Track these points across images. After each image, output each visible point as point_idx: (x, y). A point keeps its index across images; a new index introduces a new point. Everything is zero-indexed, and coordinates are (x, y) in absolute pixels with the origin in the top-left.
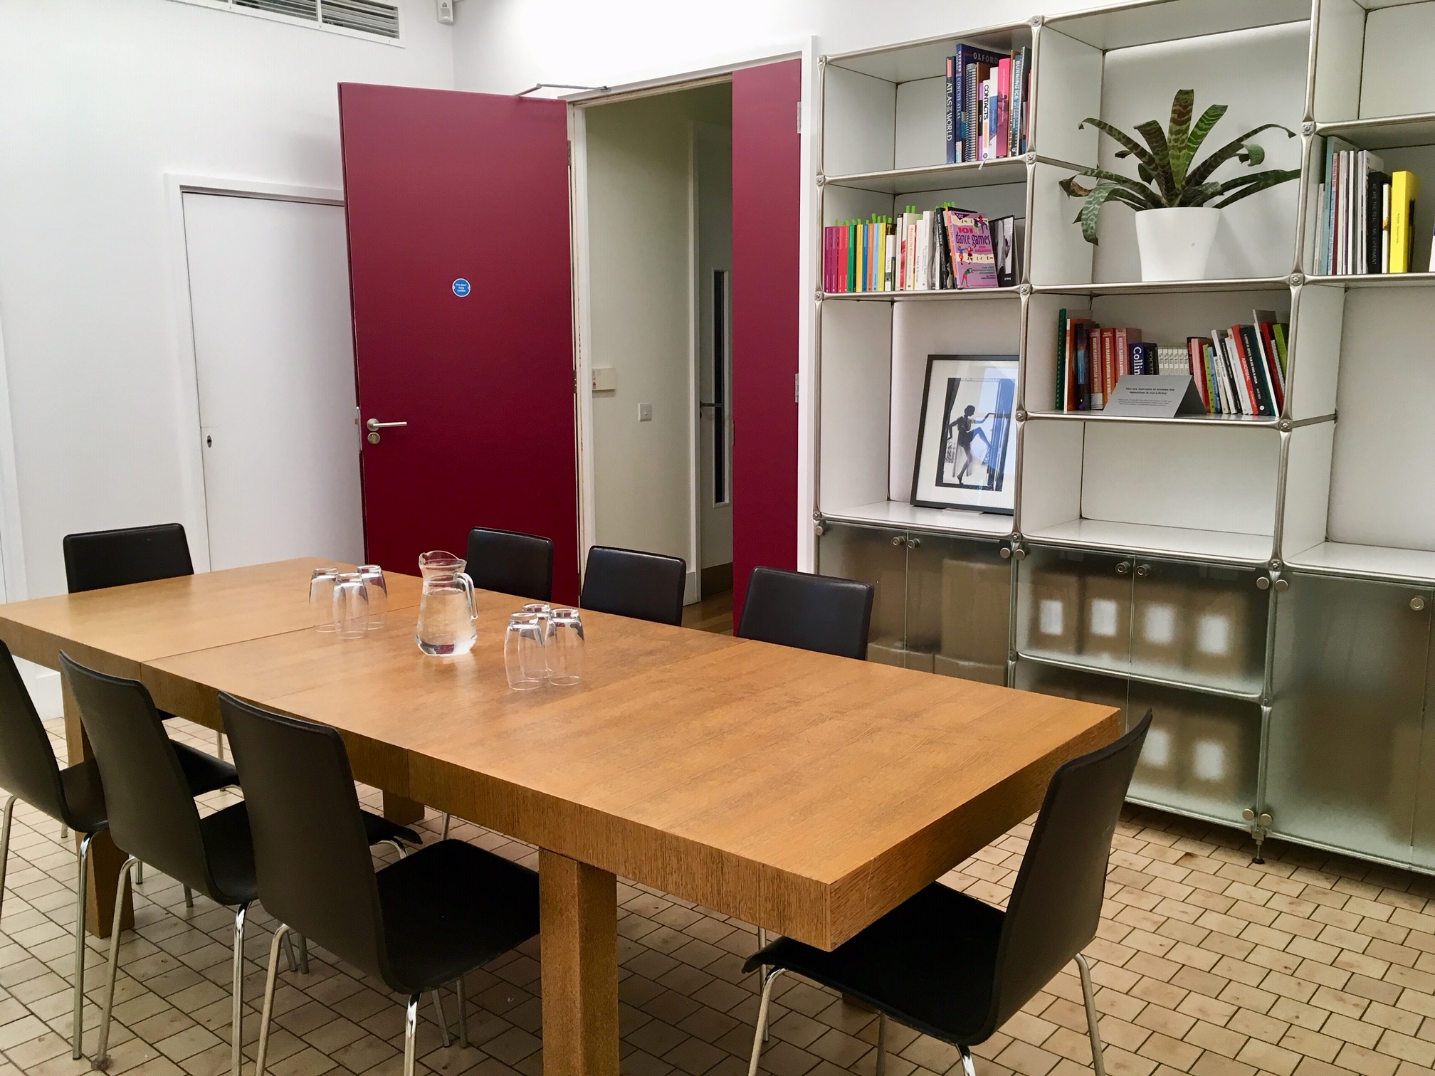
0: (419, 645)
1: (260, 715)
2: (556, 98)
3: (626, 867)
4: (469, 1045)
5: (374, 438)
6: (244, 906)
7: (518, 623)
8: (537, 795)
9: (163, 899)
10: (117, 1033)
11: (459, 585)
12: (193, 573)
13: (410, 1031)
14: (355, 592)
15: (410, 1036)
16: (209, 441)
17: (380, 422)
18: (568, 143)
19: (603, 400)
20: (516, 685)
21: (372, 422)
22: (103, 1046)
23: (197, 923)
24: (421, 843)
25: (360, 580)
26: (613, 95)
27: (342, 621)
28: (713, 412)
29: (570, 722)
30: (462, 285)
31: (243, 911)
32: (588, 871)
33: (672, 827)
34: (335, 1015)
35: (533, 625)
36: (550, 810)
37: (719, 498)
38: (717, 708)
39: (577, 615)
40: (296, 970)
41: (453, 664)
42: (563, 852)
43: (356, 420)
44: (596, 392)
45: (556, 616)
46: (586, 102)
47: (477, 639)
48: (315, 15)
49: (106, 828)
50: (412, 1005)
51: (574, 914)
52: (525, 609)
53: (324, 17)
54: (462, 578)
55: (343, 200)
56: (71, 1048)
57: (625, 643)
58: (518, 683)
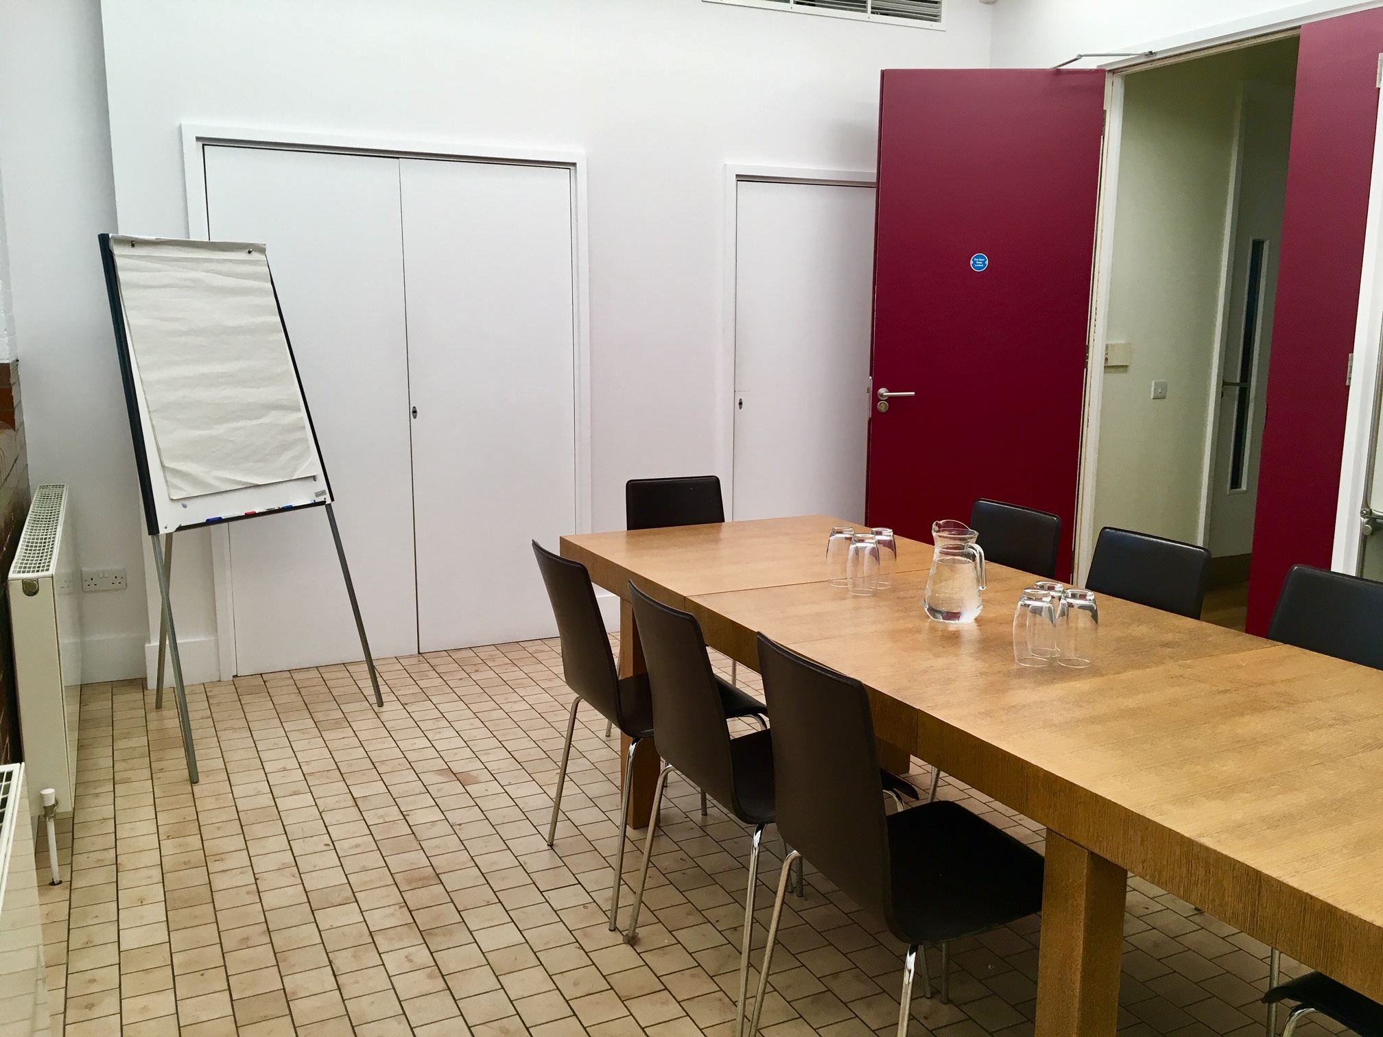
0: (926, 609)
1: (794, 660)
2: (1095, 68)
3: (1143, 868)
4: (949, 1002)
5: (883, 407)
6: (760, 828)
7: (1030, 599)
8: (1048, 775)
9: (684, 804)
10: (644, 916)
11: (968, 555)
12: (724, 521)
13: (908, 978)
14: (867, 552)
15: (907, 983)
16: (741, 403)
17: (890, 392)
18: (1104, 112)
19: (1116, 377)
20: (1020, 660)
21: (883, 391)
22: (634, 924)
23: (709, 830)
24: (918, 799)
25: (874, 541)
26: (1159, 59)
27: (854, 578)
28: (1237, 392)
29: (1081, 706)
30: (980, 260)
31: (760, 831)
32: (1098, 863)
33: (1201, 835)
34: (826, 943)
35: (1044, 604)
36: (1062, 794)
37: (1236, 483)
38: (1247, 714)
39: (1092, 598)
40: (792, 892)
41: (958, 631)
42: (1072, 838)
43: (868, 389)
44: (1108, 368)
45: (1070, 596)
46: (1127, 69)
47: (982, 610)
48: (865, 7)
49: (651, 736)
50: (910, 954)
51: (1081, 902)
52: (1037, 586)
53: (872, 8)
54: (973, 548)
55: (875, 181)
56: (608, 920)
57: (1140, 630)
58: (1025, 659)
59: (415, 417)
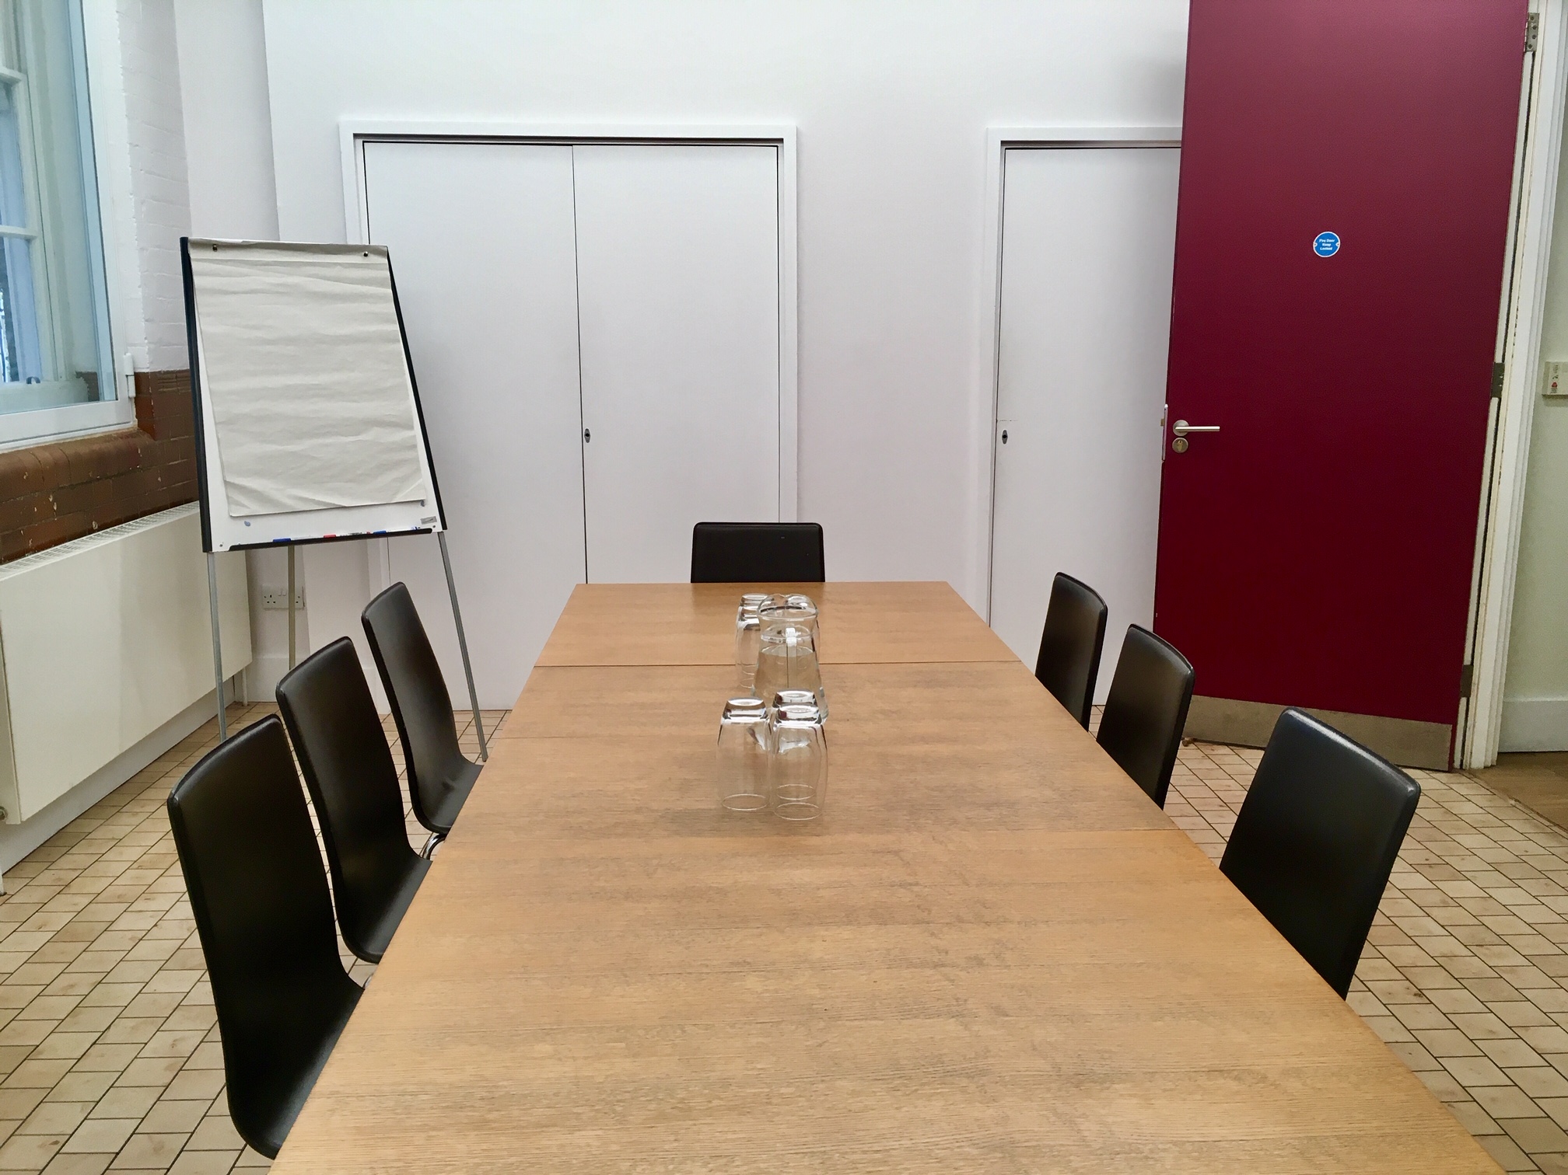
5: (1180, 446)
16: (1005, 437)
17: (1191, 426)
21: (1182, 426)
30: (1328, 240)
43: (1162, 422)
59: (588, 441)
